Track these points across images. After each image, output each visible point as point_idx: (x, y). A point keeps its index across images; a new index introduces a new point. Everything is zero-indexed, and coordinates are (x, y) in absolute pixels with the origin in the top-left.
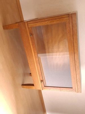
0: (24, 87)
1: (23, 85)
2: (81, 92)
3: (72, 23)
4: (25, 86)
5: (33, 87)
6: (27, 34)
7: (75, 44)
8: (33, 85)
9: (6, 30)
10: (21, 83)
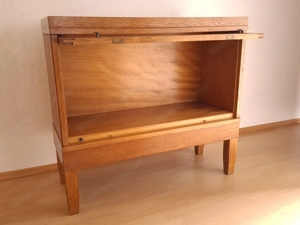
0: (233, 168)
1: (226, 171)
2: (247, 18)
3: (72, 28)
4: (230, 165)
5: (231, 142)
6: (95, 148)
7: (126, 25)
8: (227, 144)
9: (81, 206)
10: (222, 176)
